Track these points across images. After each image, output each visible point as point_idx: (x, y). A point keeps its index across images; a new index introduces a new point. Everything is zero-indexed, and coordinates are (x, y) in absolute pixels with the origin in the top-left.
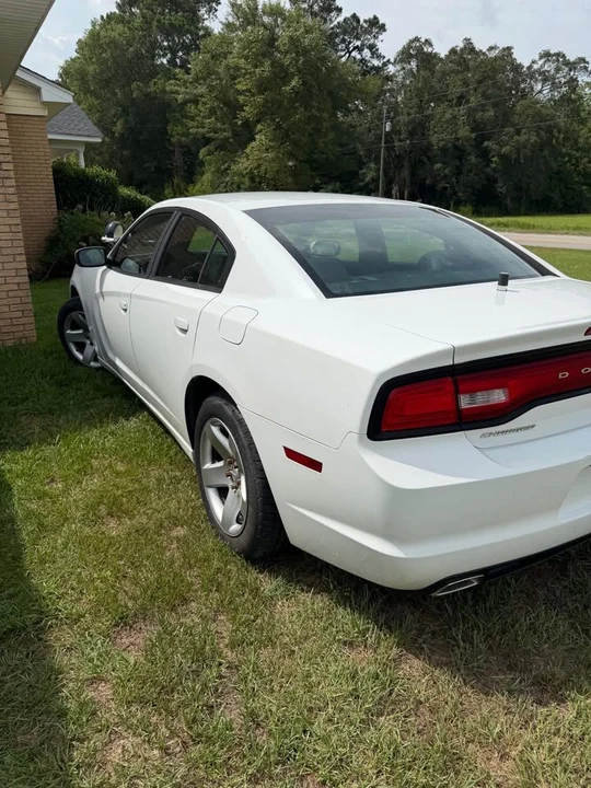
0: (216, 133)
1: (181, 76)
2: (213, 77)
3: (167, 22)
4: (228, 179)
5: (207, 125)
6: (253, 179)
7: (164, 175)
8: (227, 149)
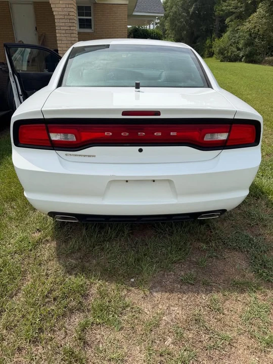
0: (236, 9)
4: (236, 35)
5: (232, 5)
6: (250, 35)
7: (209, 33)
8: (242, 18)
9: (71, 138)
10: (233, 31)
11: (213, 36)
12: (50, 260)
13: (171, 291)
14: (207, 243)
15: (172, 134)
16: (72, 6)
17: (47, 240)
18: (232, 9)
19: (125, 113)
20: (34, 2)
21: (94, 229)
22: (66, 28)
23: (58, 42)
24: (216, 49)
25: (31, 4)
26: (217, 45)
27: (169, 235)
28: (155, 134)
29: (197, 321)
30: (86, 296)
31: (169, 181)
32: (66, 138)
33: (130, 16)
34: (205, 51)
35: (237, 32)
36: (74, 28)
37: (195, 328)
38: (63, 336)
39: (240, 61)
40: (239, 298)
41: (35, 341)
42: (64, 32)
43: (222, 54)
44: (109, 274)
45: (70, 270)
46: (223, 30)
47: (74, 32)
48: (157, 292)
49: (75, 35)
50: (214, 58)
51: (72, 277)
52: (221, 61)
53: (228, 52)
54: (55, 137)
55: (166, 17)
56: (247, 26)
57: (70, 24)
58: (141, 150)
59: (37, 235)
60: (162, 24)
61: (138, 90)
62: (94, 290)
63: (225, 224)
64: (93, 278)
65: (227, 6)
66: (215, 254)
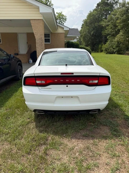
0: (112, 32)
1: (105, 21)
2: (112, 20)
3: (105, 9)
4: (112, 43)
5: (110, 31)
6: (118, 43)
7: (100, 42)
8: (114, 36)
9: (43, 82)
10: (111, 41)
11: (102, 43)
12: (33, 129)
13: (79, 139)
14: (94, 123)
15: (78, 80)
16: (43, 35)
17: (32, 122)
18: (109, 32)
19: (62, 74)
20: (27, 33)
21: (50, 118)
22: (40, 43)
23: (37, 48)
24: (104, 49)
25: (26, 34)
26: (104, 47)
27: (79, 120)
28: (72, 80)
29: (88, 148)
30: (47, 140)
31: (77, 97)
32: (42, 82)
33: (66, 37)
34: (99, 49)
35: (113, 42)
36: (43, 43)
37: (87, 150)
38: (38, 152)
39: (115, 53)
40: (105, 142)
41: (29, 153)
42: (39, 45)
43: (107, 51)
44: (56, 133)
45: (41, 132)
46: (106, 41)
47: (43, 44)
48: (73, 139)
49: (43, 46)
50: (103, 52)
51: (42, 134)
52: (106, 54)
53: (109, 50)
54: (38, 82)
55: (81, 36)
56: (116, 39)
57: (42, 42)
58: (67, 86)
59: (28, 120)
60: (80, 39)
61: (66, 66)
62: (50, 138)
63: (102, 117)
64: (49, 134)
65: (107, 32)
66: (96, 127)
